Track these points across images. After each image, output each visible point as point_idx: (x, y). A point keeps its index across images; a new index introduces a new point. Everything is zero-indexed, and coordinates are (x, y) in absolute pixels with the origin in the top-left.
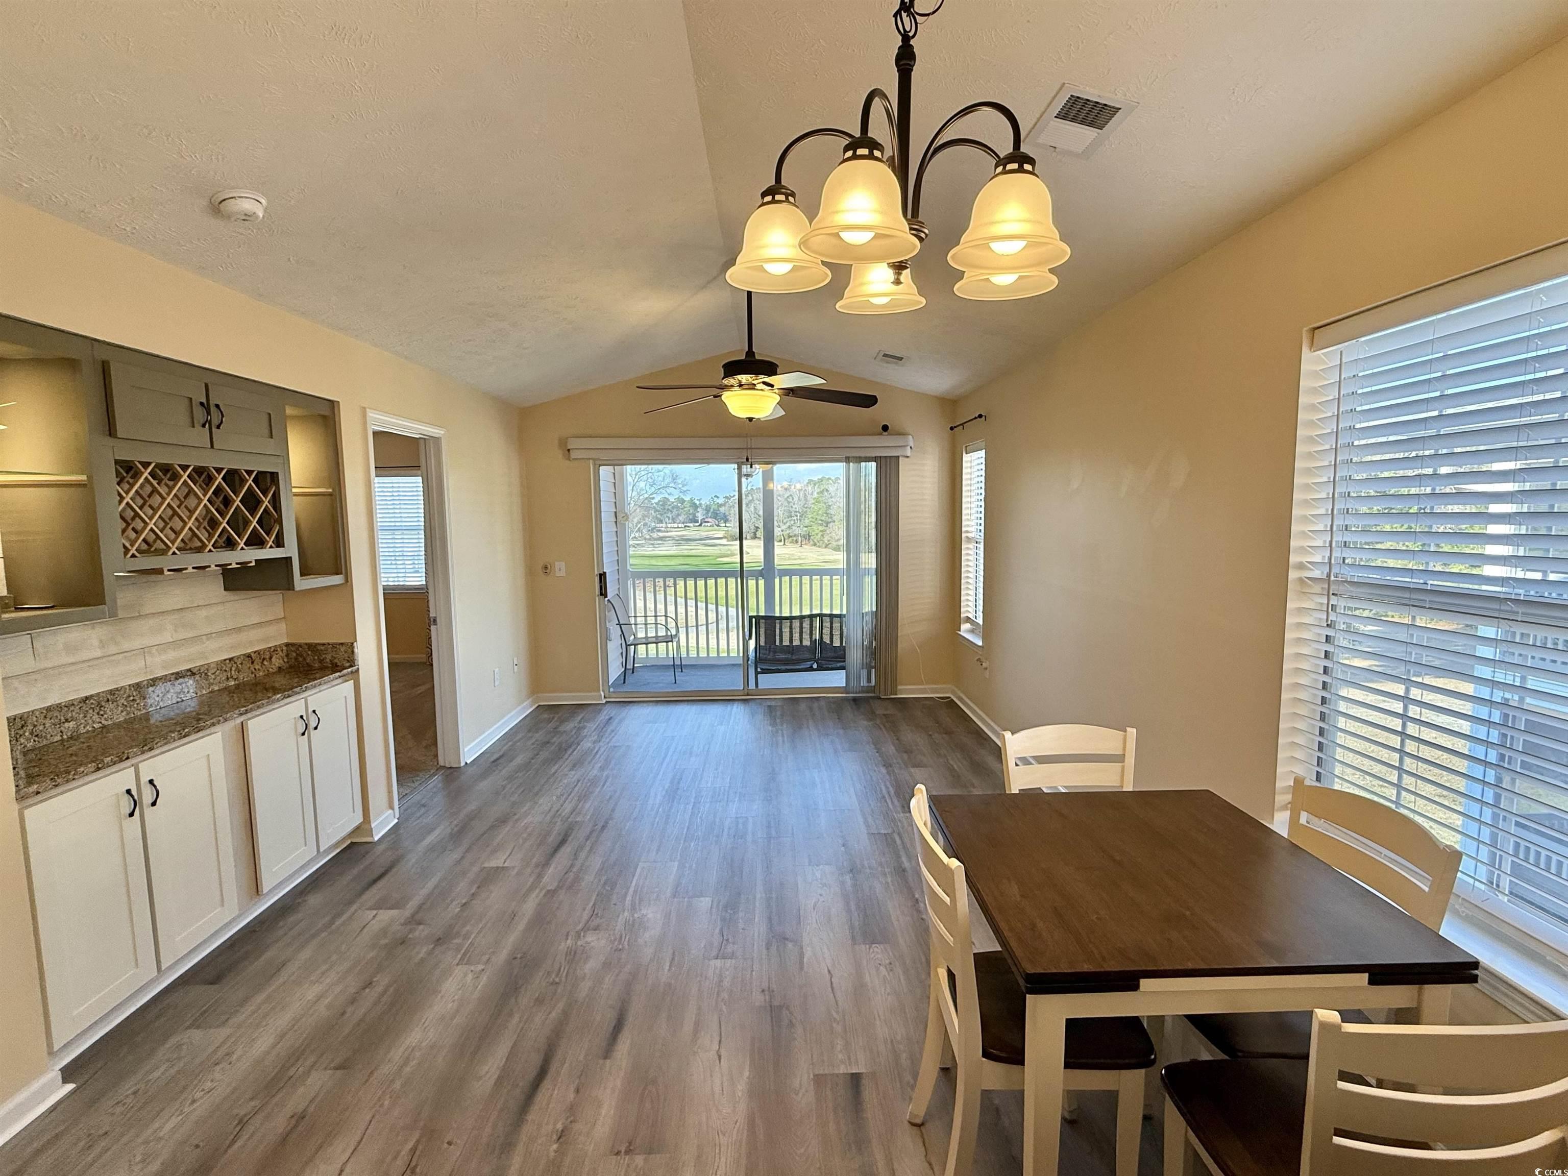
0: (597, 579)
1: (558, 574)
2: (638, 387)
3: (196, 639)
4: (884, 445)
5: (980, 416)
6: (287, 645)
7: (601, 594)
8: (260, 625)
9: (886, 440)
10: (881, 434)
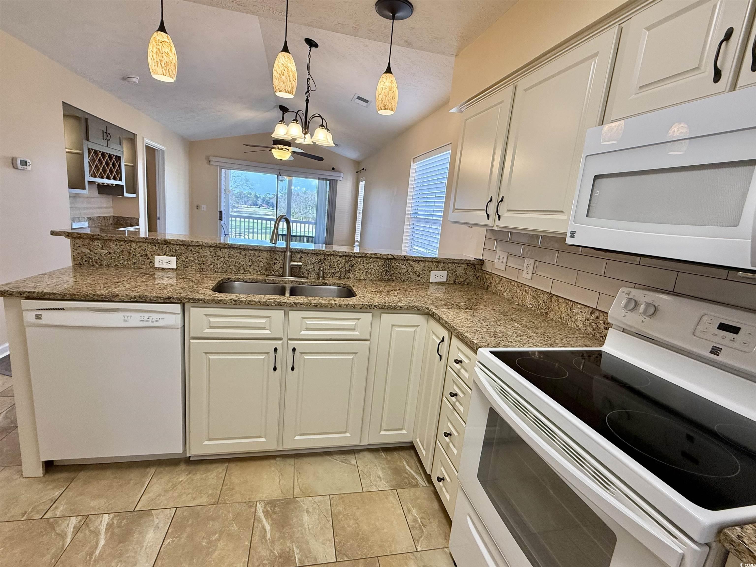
0: (219, 213)
1: (202, 209)
2: (244, 145)
3: (91, 208)
4: (332, 175)
5: (363, 169)
6: (114, 216)
7: (220, 219)
8: (105, 208)
9: (333, 173)
10: (332, 171)
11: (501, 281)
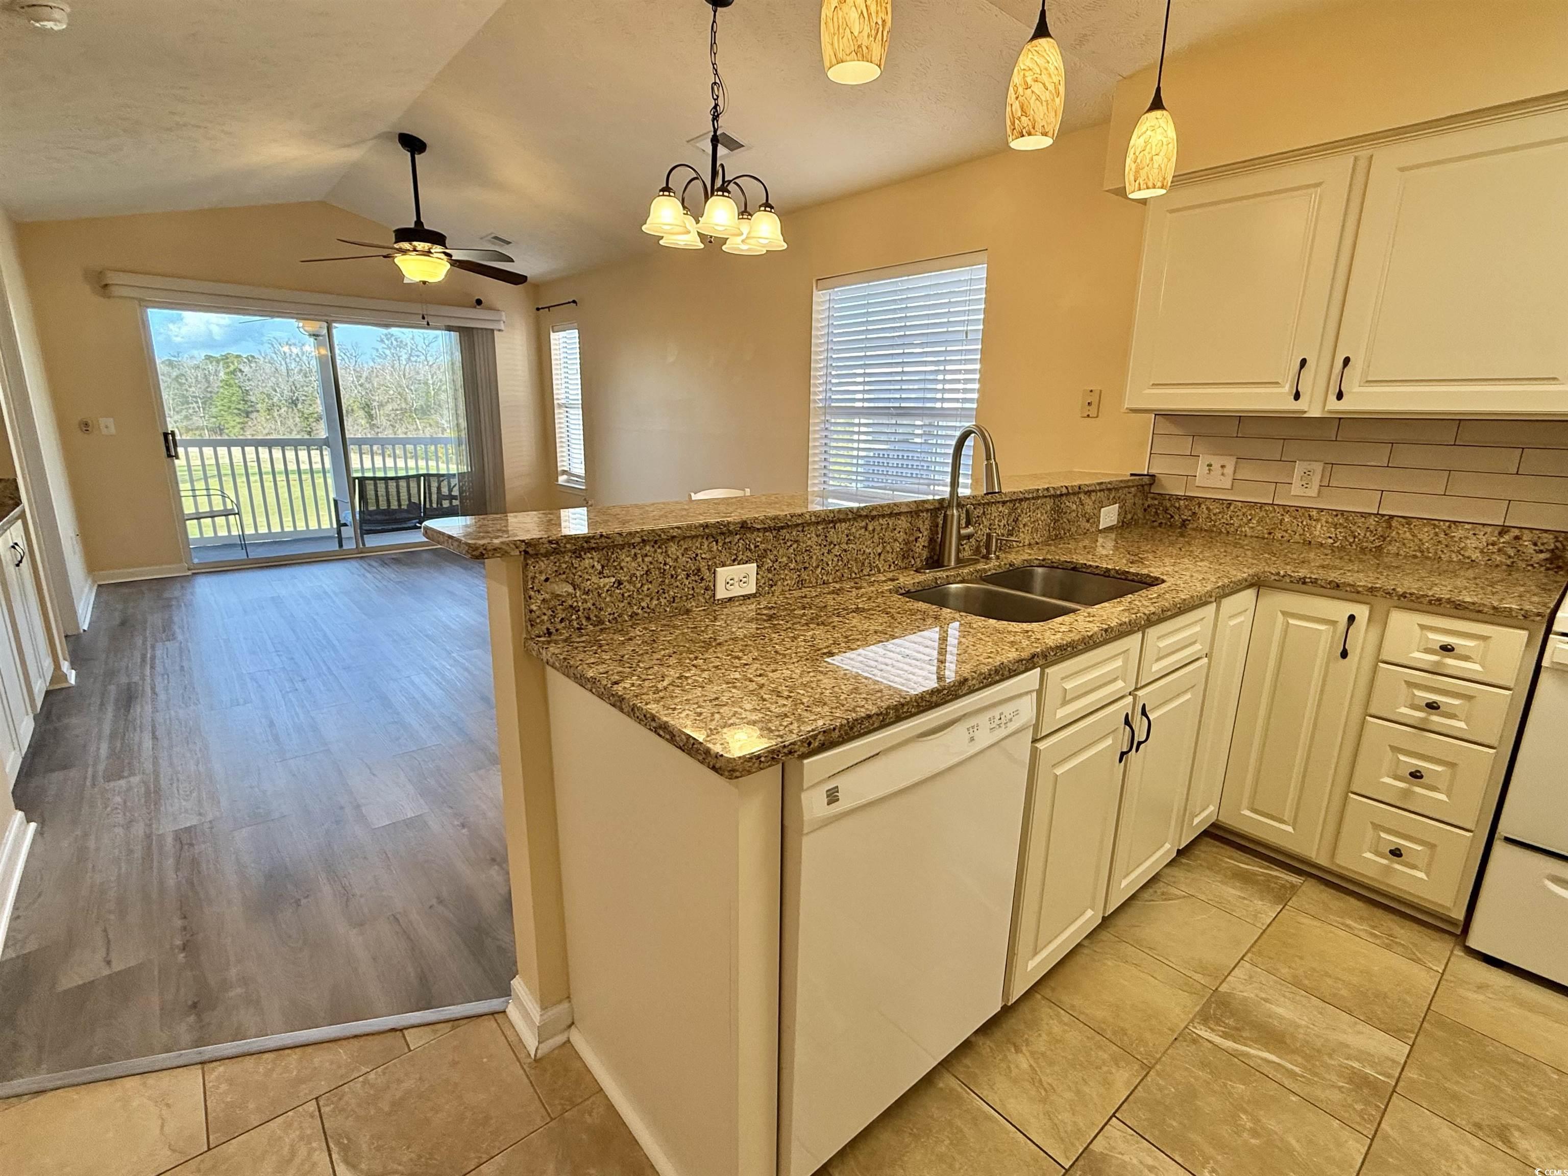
0: (162, 438)
4: (475, 318)
5: (574, 302)
7: (169, 456)
9: (478, 313)
10: (475, 307)
11: (1228, 508)
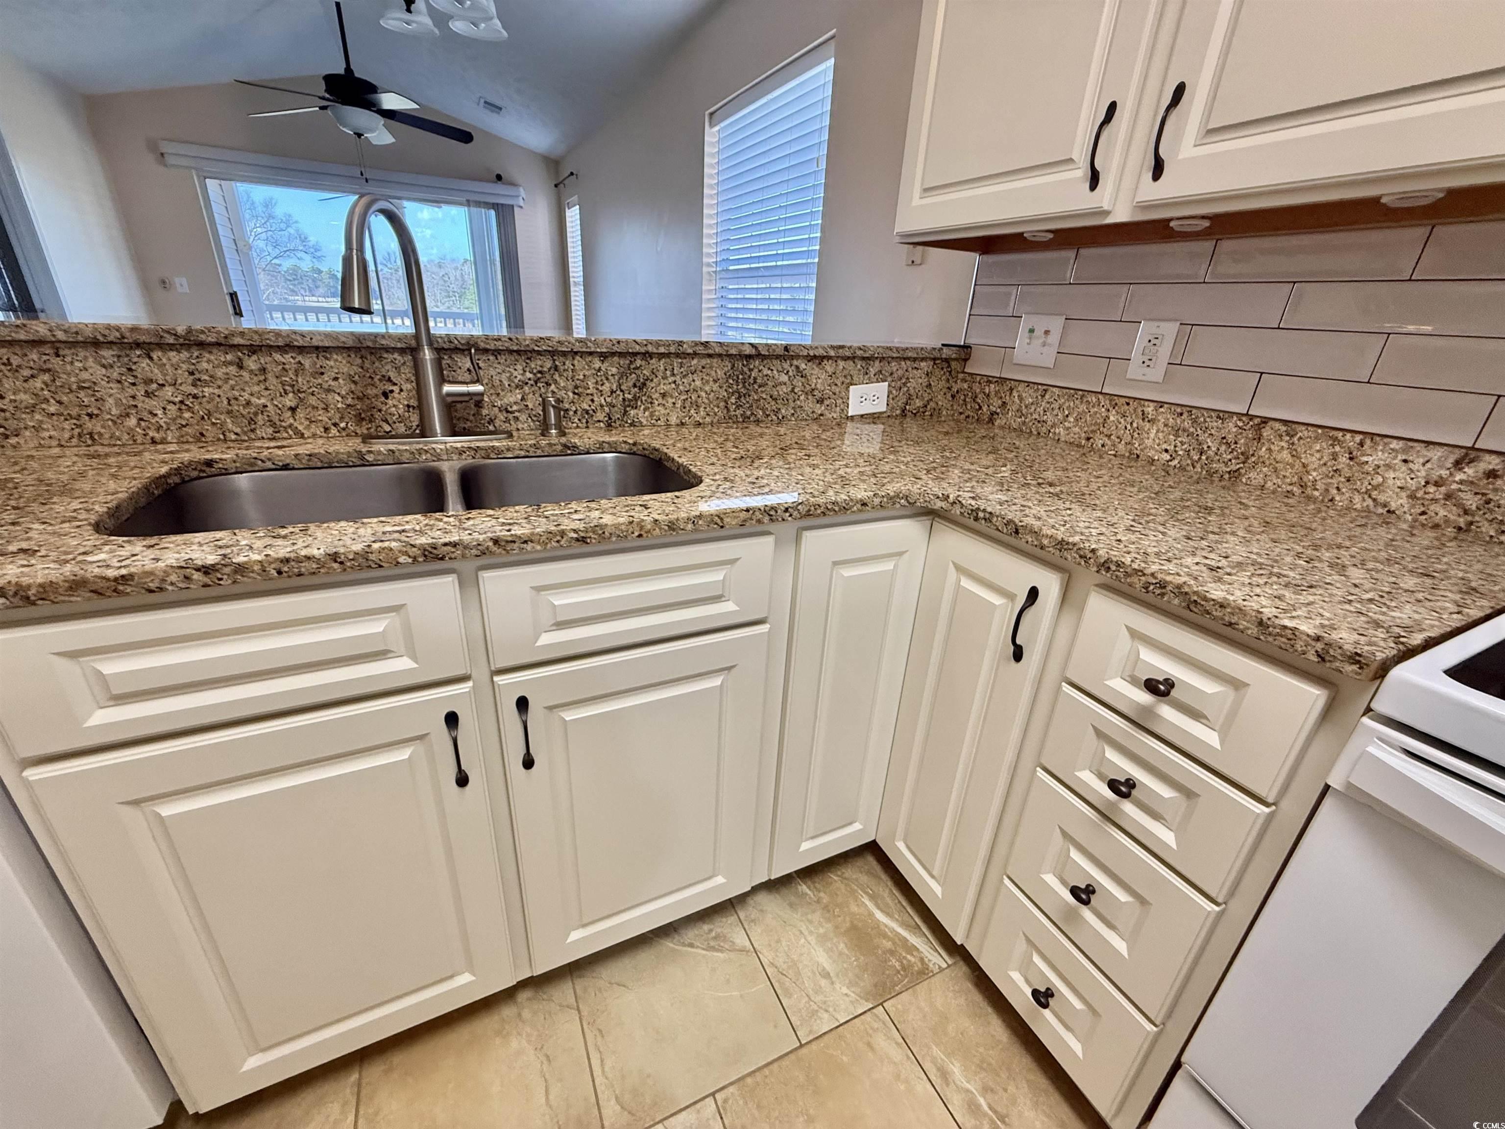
0: (228, 298)
1: (180, 290)
2: (237, 82)
4: (499, 193)
5: (572, 174)
7: (236, 314)
9: (499, 188)
10: (496, 182)
11: (1043, 396)
